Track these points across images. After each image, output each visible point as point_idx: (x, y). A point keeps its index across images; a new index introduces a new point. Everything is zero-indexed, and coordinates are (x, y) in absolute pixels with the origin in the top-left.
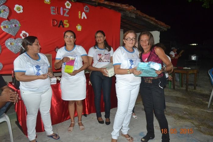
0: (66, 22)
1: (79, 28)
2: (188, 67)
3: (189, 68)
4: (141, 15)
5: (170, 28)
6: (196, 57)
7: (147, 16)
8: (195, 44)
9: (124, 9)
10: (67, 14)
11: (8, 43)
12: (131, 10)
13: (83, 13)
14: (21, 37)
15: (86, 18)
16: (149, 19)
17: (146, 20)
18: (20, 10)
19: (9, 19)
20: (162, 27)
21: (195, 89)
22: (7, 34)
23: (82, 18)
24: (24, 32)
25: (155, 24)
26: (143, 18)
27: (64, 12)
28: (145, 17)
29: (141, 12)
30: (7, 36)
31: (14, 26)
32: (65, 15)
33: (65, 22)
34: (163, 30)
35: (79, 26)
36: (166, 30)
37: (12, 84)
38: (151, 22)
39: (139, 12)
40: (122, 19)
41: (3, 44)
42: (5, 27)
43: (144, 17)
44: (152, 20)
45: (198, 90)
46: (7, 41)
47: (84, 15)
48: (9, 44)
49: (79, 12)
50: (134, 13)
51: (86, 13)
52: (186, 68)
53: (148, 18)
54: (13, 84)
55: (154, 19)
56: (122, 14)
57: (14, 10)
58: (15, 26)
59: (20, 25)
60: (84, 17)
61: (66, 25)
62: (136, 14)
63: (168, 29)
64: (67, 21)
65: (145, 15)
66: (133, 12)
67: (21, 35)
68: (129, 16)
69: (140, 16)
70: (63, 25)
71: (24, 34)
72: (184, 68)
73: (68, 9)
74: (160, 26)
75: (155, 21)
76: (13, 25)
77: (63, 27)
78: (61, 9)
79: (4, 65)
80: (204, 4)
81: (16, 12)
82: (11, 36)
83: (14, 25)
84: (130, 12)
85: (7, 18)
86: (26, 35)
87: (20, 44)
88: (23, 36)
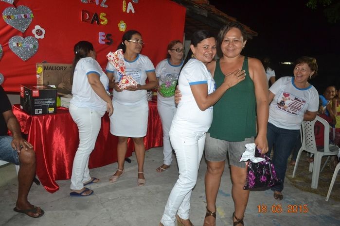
1: (122, 27)
4: (216, 13)
5: (257, 35)
7: (226, 16)
8: (289, 63)
10: (105, 4)
11: (13, 44)
12: (202, 4)
13: (130, 4)
14: (33, 35)
15: (133, 11)
16: (228, 19)
17: (222, 20)
19: (17, 5)
22: (12, 29)
23: (128, 11)
24: (38, 27)
26: (218, 18)
28: (222, 17)
30: (12, 32)
31: (23, 17)
32: (103, 5)
33: (102, 16)
35: (123, 24)
37: (19, 107)
39: (213, 9)
40: (187, 16)
41: (6, 44)
42: (9, 17)
43: (219, 16)
46: (11, 40)
47: (130, 7)
48: (15, 44)
49: (124, 2)
51: (134, 5)
53: (226, 19)
54: (21, 107)
56: (188, 9)
58: (26, 16)
59: (32, 16)
60: (131, 10)
61: (103, 21)
62: (208, 11)
64: (105, 15)
65: (221, 14)
66: (205, 8)
67: (34, 32)
68: (198, 13)
69: (214, 14)
70: (99, 20)
71: (38, 30)
76: (21, 15)
77: (99, 23)
79: (5, 77)
80: (310, 3)
82: (17, 33)
83: (23, 15)
84: (200, 8)
85: (14, 4)
86: (41, 32)
87: (31, 46)
88: (37, 33)
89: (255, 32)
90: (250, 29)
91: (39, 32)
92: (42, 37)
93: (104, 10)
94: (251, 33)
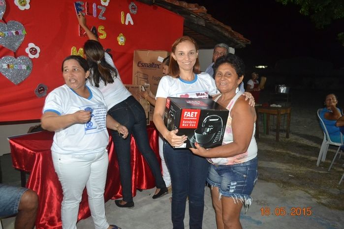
0: (102, 30)
1: (121, 40)
2: (277, 105)
3: (279, 106)
4: (212, 22)
5: (250, 43)
6: (285, 88)
7: (222, 24)
8: (263, 67)
9: (191, 11)
10: (103, 15)
12: (200, 13)
13: (128, 15)
14: (27, 55)
15: (132, 23)
17: (218, 29)
18: (24, 5)
19: (6, 20)
20: (239, 42)
21: (287, 137)
22: (2, 48)
23: (127, 23)
24: (31, 45)
25: (230, 37)
26: (215, 27)
27: (98, 11)
28: (218, 25)
29: (212, 17)
31: (14, 34)
32: (101, 18)
33: (100, 29)
34: (241, 46)
35: (122, 37)
36: (244, 46)
38: (225, 34)
39: (210, 18)
43: (216, 25)
44: (227, 30)
45: (292, 138)
47: (129, 19)
48: (5, 66)
49: (122, 14)
50: (204, 18)
51: (132, 15)
52: (274, 105)
53: (222, 28)
55: (230, 29)
56: (185, 19)
57: (15, 5)
58: (17, 33)
59: (25, 32)
60: (129, 22)
61: (102, 34)
63: (246, 45)
64: (103, 28)
65: (218, 22)
66: (202, 17)
67: (27, 50)
68: (196, 23)
69: (211, 23)
70: (97, 34)
71: (32, 48)
72: (271, 106)
73: (105, 6)
74: (236, 41)
75: (230, 33)
76: (12, 31)
78: (94, 6)
81: (19, 9)
82: (8, 53)
83: (14, 32)
84: (197, 17)
85: (3, 19)
86: (36, 51)
87: (24, 67)
88: (31, 52)
89: (248, 40)
90: (244, 37)
91: (33, 51)
92: (37, 56)
93: (102, 23)
94: (244, 41)
